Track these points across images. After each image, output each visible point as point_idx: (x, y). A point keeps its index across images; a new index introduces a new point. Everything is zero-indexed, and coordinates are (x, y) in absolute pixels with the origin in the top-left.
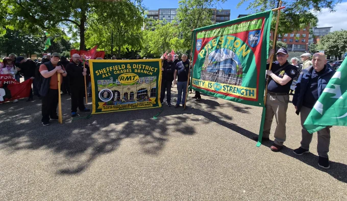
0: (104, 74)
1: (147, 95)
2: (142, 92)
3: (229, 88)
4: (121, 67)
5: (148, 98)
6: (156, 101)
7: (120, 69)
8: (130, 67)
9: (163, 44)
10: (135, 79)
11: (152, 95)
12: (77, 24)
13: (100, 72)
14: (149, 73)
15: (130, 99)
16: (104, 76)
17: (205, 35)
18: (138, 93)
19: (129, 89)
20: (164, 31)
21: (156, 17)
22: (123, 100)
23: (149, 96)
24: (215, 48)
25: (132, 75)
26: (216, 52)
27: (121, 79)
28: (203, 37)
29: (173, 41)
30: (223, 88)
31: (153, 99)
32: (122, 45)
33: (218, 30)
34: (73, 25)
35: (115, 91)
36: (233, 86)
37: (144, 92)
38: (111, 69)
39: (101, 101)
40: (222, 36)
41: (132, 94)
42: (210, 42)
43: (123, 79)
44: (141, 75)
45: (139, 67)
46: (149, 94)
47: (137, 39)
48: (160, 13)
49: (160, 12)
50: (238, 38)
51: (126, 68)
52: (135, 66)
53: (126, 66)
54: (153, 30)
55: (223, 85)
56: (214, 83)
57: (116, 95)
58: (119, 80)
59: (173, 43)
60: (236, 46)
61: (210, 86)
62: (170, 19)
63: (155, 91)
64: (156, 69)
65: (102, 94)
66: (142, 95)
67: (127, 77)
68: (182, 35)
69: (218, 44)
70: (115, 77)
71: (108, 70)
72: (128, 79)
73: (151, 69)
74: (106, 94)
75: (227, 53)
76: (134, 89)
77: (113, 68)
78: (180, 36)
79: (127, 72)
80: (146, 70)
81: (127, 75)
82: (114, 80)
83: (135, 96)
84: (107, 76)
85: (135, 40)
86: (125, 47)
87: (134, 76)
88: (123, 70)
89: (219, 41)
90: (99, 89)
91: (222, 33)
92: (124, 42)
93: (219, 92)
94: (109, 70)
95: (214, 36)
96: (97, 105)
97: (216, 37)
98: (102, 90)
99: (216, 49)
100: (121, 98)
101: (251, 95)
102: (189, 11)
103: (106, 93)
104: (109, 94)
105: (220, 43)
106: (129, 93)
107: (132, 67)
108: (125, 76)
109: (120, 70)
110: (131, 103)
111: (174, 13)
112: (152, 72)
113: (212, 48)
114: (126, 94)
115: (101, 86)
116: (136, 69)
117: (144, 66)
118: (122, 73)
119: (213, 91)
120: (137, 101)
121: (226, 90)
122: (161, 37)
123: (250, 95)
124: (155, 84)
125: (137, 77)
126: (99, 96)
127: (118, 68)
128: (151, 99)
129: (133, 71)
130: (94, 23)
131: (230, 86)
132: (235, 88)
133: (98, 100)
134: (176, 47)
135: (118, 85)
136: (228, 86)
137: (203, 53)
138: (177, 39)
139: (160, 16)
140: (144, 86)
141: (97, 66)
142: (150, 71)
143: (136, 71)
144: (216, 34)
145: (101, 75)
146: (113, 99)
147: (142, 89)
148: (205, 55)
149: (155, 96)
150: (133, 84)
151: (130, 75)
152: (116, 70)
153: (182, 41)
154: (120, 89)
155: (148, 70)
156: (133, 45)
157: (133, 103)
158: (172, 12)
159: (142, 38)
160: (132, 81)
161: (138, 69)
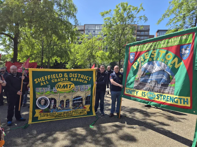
0: (43, 82)
1: (82, 103)
2: (77, 100)
3: (162, 97)
4: (58, 76)
5: (83, 106)
6: (91, 108)
7: (57, 77)
8: (67, 76)
9: (89, 56)
10: (71, 87)
11: (86, 103)
12: (11, 38)
13: (39, 80)
14: (84, 81)
15: (66, 107)
16: (42, 84)
17: (138, 49)
18: (73, 101)
19: (65, 97)
20: (90, 44)
21: (82, 32)
22: (59, 108)
23: (84, 104)
24: (147, 60)
25: (68, 83)
26: (149, 64)
27: (58, 87)
28: (135, 50)
29: (99, 53)
30: (156, 97)
31: (88, 107)
32: (51, 57)
33: (151, 44)
34: (7, 38)
35: (52, 99)
36: (166, 95)
37: (79, 100)
38: (49, 77)
39: (38, 108)
40: (154, 50)
41: (68, 102)
42: (143, 55)
43: (60, 87)
44: (76, 84)
45: (75, 76)
46: (84, 102)
47: (66, 52)
48: (86, 29)
49: (86, 27)
50: (170, 52)
51: (63, 77)
52: (71, 75)
53: (63, 75)
54: (80, 43)
55: (157, 94)
56: (147, 92)
57: (53, 102)
58: (56, 88)
59: (99, 55)
60: (167, 59)
61: (143, 95)
62: (95, 34)
63: (89, 99)
64: (90, 78)
65: (40, 102)
66: (77, 102)
67: (64, 85)
68: (107, 49)
69: (150, 57)
70: (53, 85)
71: (46, 78)
72: (64, 87)
73: (86, 77)
74: (43, 102)
75: (160, 65)
76: (70, 97)
77: (51, 76)
78: (105, 49)
79: (63, 81)
80: (81, 79)
81: (64, 84)
82: (52, 88)
83: (71, 104)
84: (45, 84)
85: (64, 53)
86: (54, 59)
87: (70, 85)
88: (60, 78)
89: (152, 54)
90: (37, 96)
91: (154, 47)
92: (54, 55)
93: (153, 101)
94: (48, 79)
95: (146, 49)
96: (34, 113)
97: (148, 51)
98: (40, 98)
99: (149, 61)
100: (57, 106)
101: (186, 103)
102: (113, 27)
103: (43, 100)
104: (46, 101)
105: (152, 56)
106: (65, 101)
107: (68, 75)
108: (62, 84)
109: (57, 79)
110: (66, 111)
111: (98, 29)
112: (86, 80)
113: (145, 61)
114: (62, 102)
115: (39, 94)
116: (72, 77)
117: (79, 75)
118: (59, 82)
119: (146, 99)
120: (73, 108)
121: (160, 99)
122: (88, 50)
123: (184, 104)
124: (90, 92)
125: (73, 86)
126: (37, 103)
127: (56, 77)
128: (86, 106)
129: (69, 79)
130: (27, 36)
131: (164, 95)
132: (168, 96)
133: (35, 107)
134: (102, 59)
135: (55, 93)
136: (161, 95)
137: (136, 65)
138: (103, 52)
139: (86, 31)
140: (79, 94)
141: (36, 75)
142: (85, 80)
143: (72, 80)
144: (148, 48)
145: (39, 83)
146: (49, 107)
147: (77, 97)
148: (138, 67)
149: (89, 104)
150: (70, 92)
151: (67, 83)
152: (53, 79)
153: (107, 54)
154: (57, 97)
155: (83, 79)
156: (61, 57)
157: (69, 111)
158: (96, 27)
159: (70, 51)
160: (69, 89)
161: (74, 78)
